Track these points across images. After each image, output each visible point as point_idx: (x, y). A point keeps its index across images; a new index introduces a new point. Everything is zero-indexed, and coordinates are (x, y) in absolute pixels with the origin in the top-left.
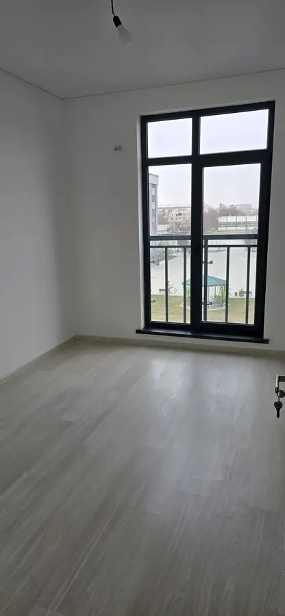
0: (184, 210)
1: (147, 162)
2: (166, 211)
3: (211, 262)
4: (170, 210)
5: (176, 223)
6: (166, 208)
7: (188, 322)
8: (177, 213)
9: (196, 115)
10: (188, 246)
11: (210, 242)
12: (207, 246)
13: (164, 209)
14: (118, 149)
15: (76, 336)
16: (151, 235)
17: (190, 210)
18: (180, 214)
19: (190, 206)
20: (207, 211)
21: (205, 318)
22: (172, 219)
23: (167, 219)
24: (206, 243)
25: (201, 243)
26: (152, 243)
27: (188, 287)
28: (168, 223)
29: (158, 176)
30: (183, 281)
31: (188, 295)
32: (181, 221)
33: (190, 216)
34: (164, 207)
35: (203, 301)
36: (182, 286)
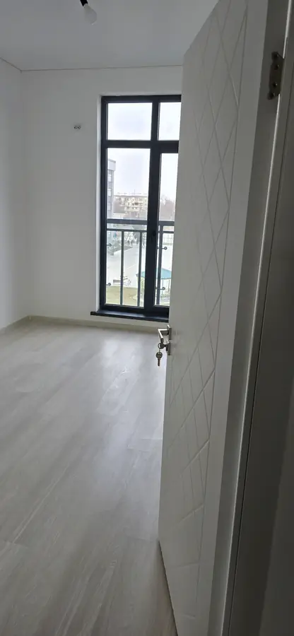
0: (141, 200)
1: (106, 144)
2: (123, 199)
3: (166, 248)
4: (127, 198)
5: (132, 213)
6: (122, 196)
7: (142, 305)
8: (134, 202)
9: (156, 100)
10: (144, 231)
11: (166, 228)
12: (162, 232)
13: (120, 197)
14: (77, 127)
15: (28, 317)
16: (108, 218)
17: (147, 199)
18: (136, 204)
19: (147, 195)
20: (164, 202)
21: (158, 303)
22: (128, 207)
23: (123, 207)
24: (162, 228)
25: (156, 228)
26: (109, 226)
27: (143, 279)
28: (124, 212)
29: (115, 162)
30: (138, 272)
31: (143, 287)
32: (137, 210)
33: (147, 206)
34: (121, 195)
35: (156, 286)
36: (137, 278)
